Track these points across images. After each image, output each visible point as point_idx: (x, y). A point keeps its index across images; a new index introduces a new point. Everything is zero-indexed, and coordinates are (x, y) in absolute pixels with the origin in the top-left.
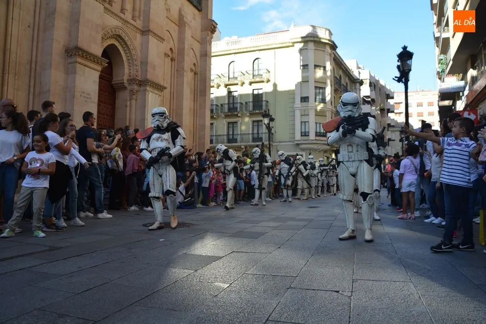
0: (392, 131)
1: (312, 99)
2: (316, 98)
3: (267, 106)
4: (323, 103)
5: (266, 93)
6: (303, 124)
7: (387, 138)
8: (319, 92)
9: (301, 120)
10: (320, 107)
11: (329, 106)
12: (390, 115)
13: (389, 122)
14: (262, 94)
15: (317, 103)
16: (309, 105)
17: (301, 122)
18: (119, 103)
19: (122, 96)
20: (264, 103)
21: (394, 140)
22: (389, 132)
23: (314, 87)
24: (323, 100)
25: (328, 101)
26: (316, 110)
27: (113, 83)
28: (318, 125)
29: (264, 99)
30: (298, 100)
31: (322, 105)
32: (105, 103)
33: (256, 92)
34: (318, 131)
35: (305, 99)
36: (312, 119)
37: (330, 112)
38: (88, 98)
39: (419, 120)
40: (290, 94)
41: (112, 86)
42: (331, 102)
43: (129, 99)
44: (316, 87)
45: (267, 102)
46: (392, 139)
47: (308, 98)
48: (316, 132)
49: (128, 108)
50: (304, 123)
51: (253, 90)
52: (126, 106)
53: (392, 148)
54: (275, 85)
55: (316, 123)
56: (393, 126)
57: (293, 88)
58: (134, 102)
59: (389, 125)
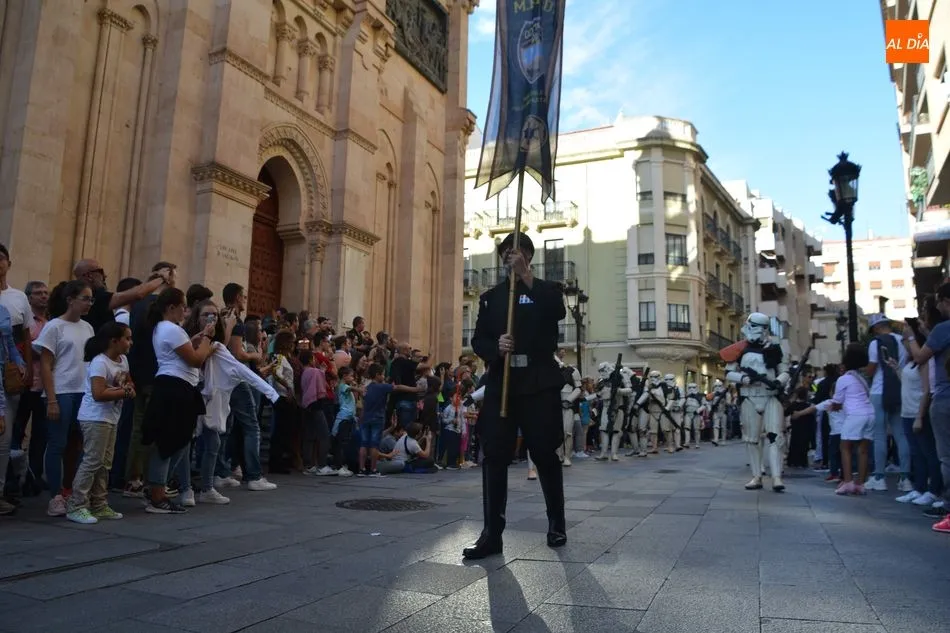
0: (820, 319)
1: (660, 257)
2: (667, 257)
3: (572, 271)
4: (682, 265)
5: (571, 248)
6: (644, 307)
7: (811, 332)
8: (675, 245)
9: (639, 297)
10: (677, 273)
11: (694, 272)
12: (815, 286)
13: (814, 302)
14: (562, 250)
15: (670, 266)
16: (656, 270)
17: (640, 303)
18: (289, 267)
19: (295, 255)
20: (566, 267)
21: (825, 337)
22: (814, 322)
23: (663, 236)
24: (683, 261)
25: (693, 262)
26: (669, 281)
27: (278, 229)
28: (673, 308)
29: (566, 259)
30: (633, 259)
31: (680, 270)
32: (264, 268)
33: (550, 246)
34: (673, 320)
35: (646, 259)
36: (661, 296)
37: (696, 284)
38: (232, 258)
39: (875, 297)
40: (617, 249)
41: (276, 234)
42: (699, 263)
43: (307, 260)
44: (668, 235)
45: (573, 264)
46: (821, 334)
47: (652, 255)
48: (670, 323)
49: (307, 277)
50: (645, 305)
51: (545, 241)
52: (303, 274)
53: (820, 352)
54: (588, 233)
55: (669, 305)
56: (822, 309)
57: (623, 236)
58: (317, 265)
59: (814, 308)
